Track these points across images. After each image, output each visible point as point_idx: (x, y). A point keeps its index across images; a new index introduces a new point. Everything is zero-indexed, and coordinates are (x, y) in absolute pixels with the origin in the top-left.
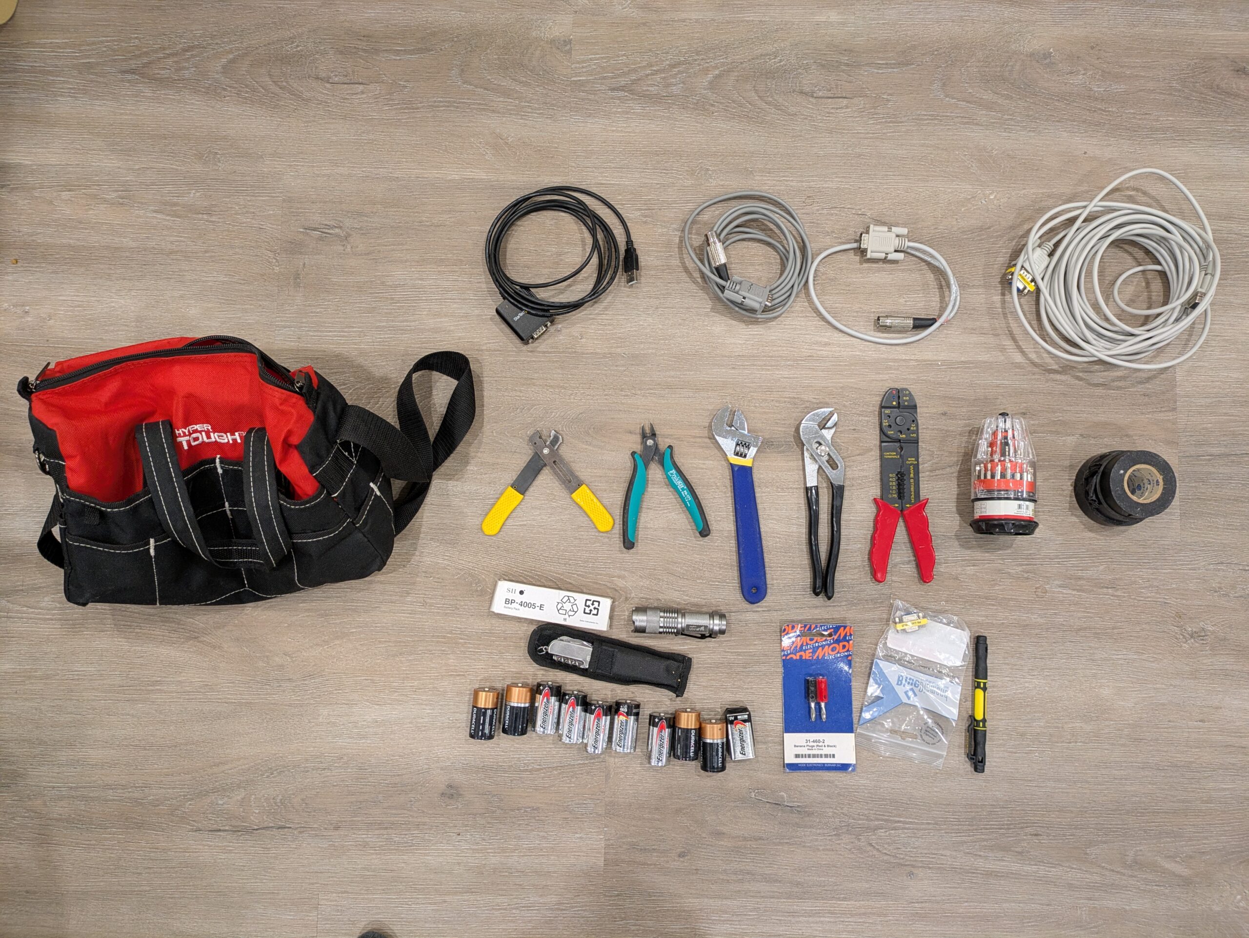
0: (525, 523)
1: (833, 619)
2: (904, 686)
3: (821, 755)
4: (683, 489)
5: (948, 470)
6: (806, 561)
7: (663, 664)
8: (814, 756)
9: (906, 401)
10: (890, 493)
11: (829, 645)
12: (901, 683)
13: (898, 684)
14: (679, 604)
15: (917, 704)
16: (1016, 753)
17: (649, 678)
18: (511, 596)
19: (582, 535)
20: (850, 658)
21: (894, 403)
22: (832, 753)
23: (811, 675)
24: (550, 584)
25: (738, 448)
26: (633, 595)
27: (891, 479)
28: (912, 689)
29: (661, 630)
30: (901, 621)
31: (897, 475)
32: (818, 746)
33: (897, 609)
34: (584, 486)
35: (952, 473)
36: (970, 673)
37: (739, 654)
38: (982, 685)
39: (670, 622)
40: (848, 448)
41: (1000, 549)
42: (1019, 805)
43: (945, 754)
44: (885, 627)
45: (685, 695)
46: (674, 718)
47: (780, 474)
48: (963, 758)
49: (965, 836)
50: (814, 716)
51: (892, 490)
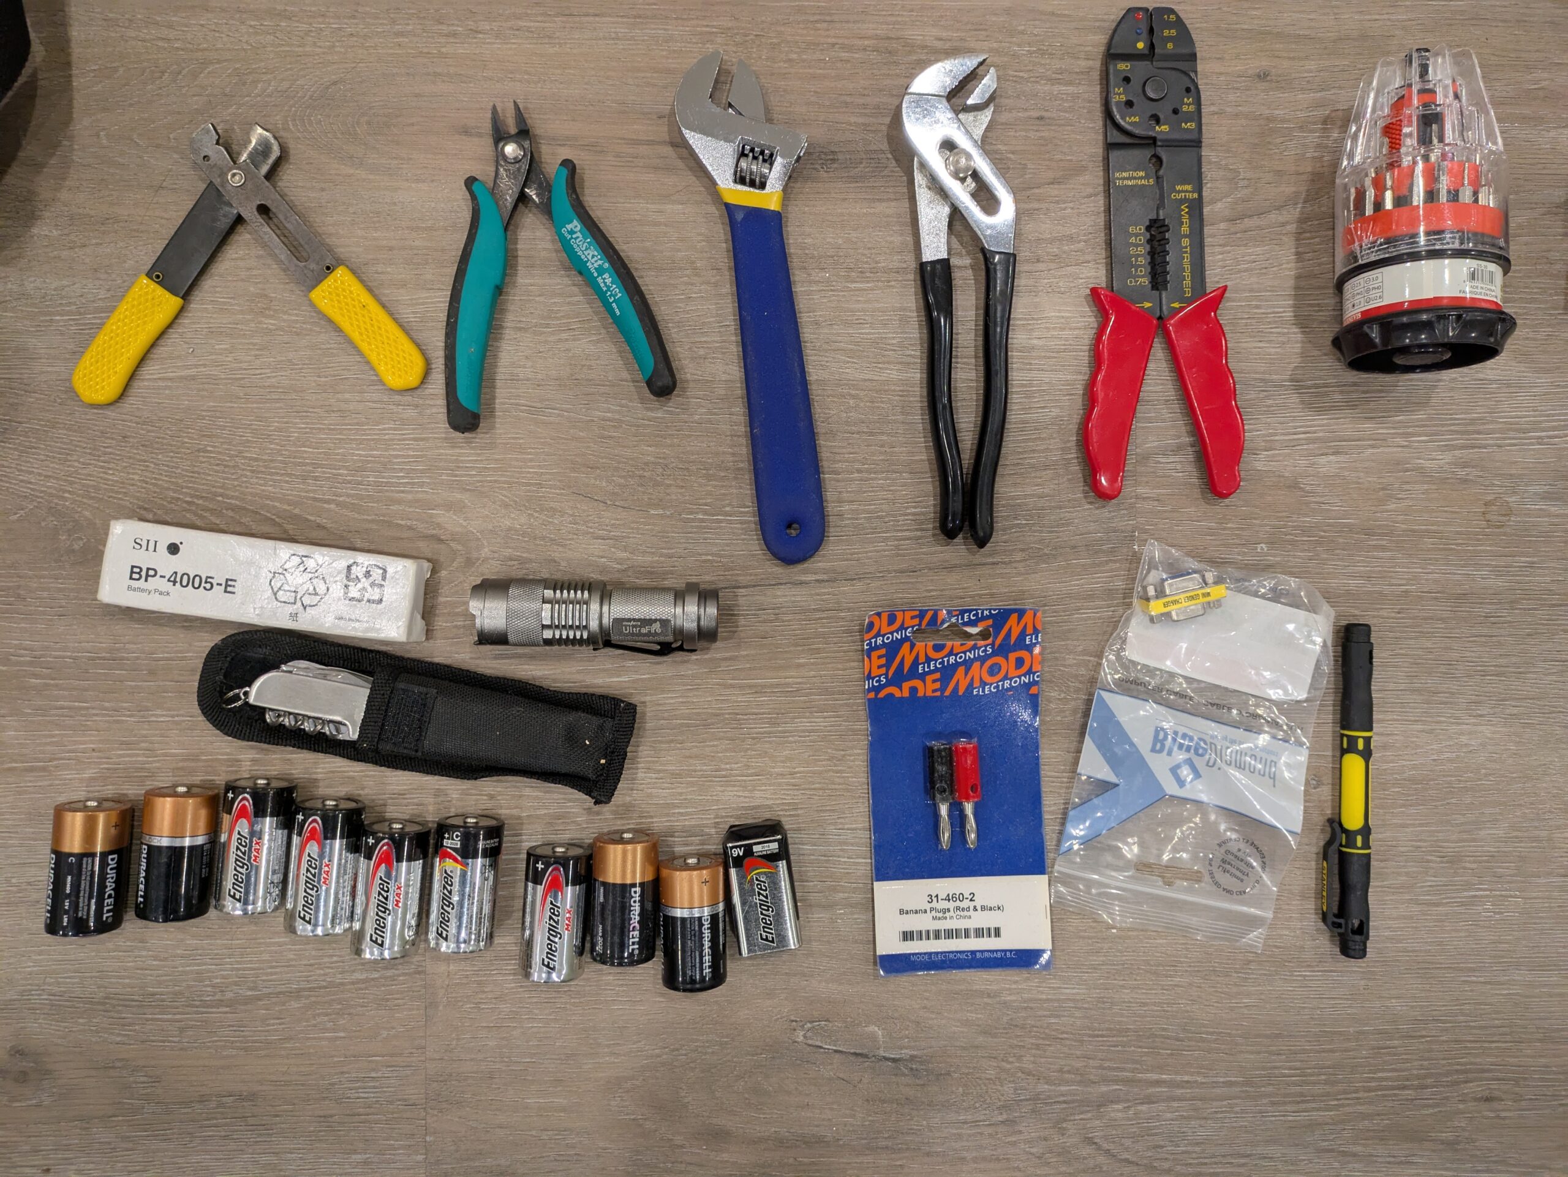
0: (192, 372)
1: (992, 595)
2: (1170, 753)
3: (967, 931)
4: (600, 271)
5: (1273, 217)
6: (921, 453)
7: (562, 720)
8: (950, 934)
9: (1170, 39)
10: (1130, 275)
11: (983, 660)
12: (1163, 746)
13: (1153, 750)
14: (604, 570)
15: (1204, 798)
16: (1437, 905)
17: (521, 760)
18: (144, 560)
19: (346, 401)
20: (1034, 690)
21: (1140, 45)
22: (992, 926)
23: (938, 736)
24: (266, 529)
25: (743, 164)
26: (485, 552)
27: (1133, 240)
28: (1190, 762)
29: (548, 634)
30: (1160, 593)
31: (1148, 228)
32: (958, 908)
33: (1152, 565)
34: (340, 273)
35: (1283, 225)
36: (1329, 716)
37: (759, 690)
38: (1361, 745)
39: (570, 614)
40: (1025, 167)
41: (1399, 411)
42: (1446, 1030)
43: (1269, 915)
44: (1121, 610)
45: (617, 798)
46: (590, 857)
47: (854, 234)
48: (1312, 921)
49: (1318, 1110)
50: (947, 835)
51: (1137, 267)
